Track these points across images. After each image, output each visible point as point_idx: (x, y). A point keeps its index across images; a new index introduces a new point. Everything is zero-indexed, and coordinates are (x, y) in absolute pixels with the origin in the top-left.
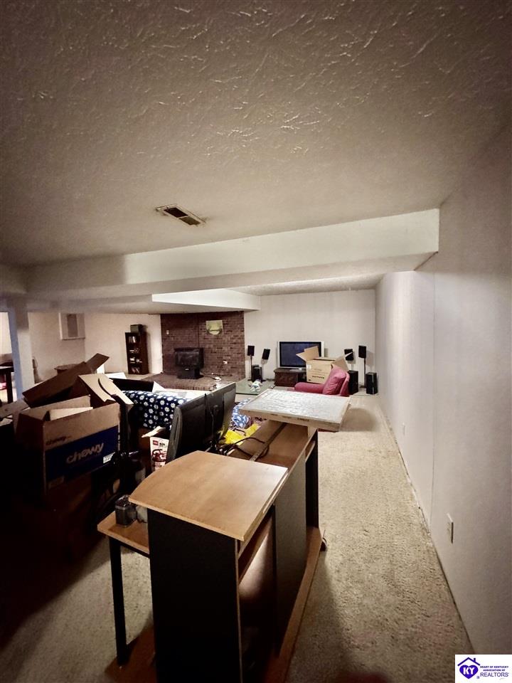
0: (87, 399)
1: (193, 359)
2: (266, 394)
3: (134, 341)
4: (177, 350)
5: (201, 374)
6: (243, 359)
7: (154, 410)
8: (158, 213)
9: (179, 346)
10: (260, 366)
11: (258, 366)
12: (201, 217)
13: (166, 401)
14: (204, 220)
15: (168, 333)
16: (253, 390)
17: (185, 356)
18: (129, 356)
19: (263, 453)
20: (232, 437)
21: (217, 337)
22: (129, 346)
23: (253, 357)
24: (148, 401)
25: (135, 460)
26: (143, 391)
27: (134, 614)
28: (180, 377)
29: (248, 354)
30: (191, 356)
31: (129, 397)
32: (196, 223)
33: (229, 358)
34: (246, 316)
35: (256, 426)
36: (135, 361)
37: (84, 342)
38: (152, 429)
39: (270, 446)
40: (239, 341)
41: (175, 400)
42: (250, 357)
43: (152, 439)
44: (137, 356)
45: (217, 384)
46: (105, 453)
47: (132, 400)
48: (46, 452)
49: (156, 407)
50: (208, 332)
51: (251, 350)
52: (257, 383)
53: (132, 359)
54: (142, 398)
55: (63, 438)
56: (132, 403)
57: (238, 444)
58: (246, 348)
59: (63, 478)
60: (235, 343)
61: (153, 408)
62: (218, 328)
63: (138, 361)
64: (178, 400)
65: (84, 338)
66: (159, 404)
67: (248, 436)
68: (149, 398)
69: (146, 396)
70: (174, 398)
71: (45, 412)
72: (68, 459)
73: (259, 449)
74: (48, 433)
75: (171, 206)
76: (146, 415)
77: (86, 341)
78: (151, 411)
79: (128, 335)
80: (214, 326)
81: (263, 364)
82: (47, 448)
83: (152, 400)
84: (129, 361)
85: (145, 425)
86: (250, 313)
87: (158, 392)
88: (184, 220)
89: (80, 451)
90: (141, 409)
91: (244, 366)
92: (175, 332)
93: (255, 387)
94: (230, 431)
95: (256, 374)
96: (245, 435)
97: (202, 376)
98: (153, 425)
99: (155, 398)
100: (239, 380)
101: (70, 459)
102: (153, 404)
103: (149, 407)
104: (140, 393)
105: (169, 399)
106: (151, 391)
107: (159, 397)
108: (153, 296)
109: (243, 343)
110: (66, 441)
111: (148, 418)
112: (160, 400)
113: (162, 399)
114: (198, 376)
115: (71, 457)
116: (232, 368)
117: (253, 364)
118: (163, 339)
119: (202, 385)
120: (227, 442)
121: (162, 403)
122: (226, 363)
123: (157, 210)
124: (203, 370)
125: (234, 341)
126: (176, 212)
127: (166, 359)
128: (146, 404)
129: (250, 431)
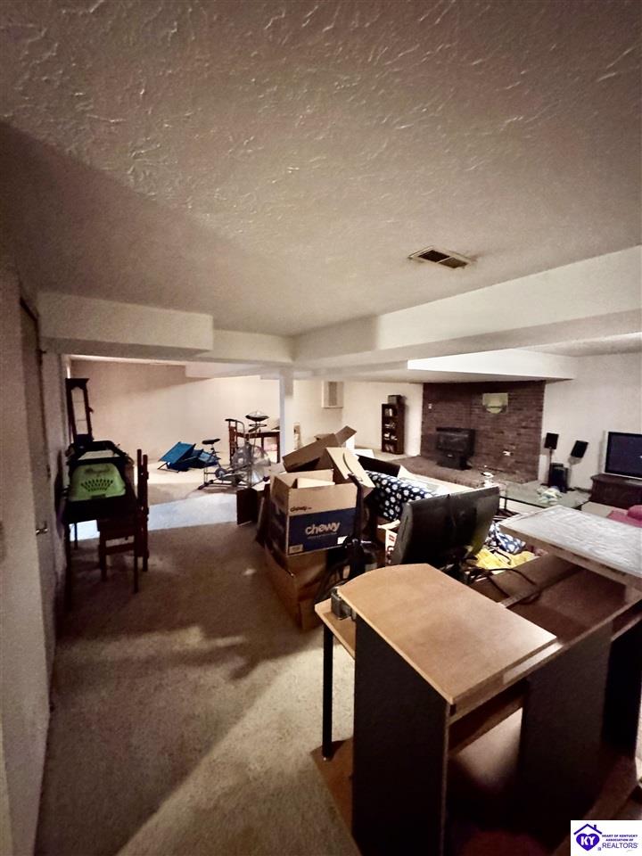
0: (330, 473)
1: (459, 444)
2: (552, 512)
3: (391, 414)
4: (439, 429)
5: (469, 464)
6: (536, 452)
7: (396, 499)
8: (412, 261)
9: (442, 425)
10: (566, 465)
11: (562, 466)
12: (468, 255)
13: (411, 492)
14: (474, 259)
15: (430, 407)
16: (544, 500)
17: (447, 437)
18: (384, 430)
19: (528, 597)
20: (488, 560)
21: (497, 417)
22: (385, 419)
23: (555, 451)
24: (390, 487)
25: (366, 551)
26: (387, 474)
27: (345, 715)
28: (441, 464)
29: (546, 446)
30: (456, 440)
31: (371, 478)
32: (463, 264)
33: (514, 448)
34: (548, 388)
35: (529, 556)
36: (390, 437)
37: (341, 412)
38: (392, 521)
39: (544, 593)
40: (533, 425)
41: (422, 493)
42: (548, 450)
43: (388, 533)
44: (392, 432)
45: (486, 481)
46: (340, 534)
47: (375, 482)
48: (290, 517)
49: (399, 496)
50: (484, 409)
51: (552, 441)
52: (553, 491)
53: (387, 435)
54: (384, 482)
55: (304, 508)
56: (374, 486)
57: (495, 572)
58: (544, 436)
59: (301, 546)
60: (525, 428)
61: (395, 496)
62: (500, 404)
63: (393, 438)
64: (425, 493)
65: (342, 408)
66: (402, 493)
67: (513, 566)
68: (392, 484)
69: (389, 482)
70: (421, 490)
71: (293, 480)
72: (306, 530)
73: (524, 591)
74: (293, 499)
75: (427, 250)
76: (387, 503)
77: (343, 410)
78: (393, 500)
79: (385, 407)
80: (495, 402)
81: (572, 463)
82: (291, 514)
83: (395, 487)
84: (383, 437)
85: (385, 514)
86: (556, 384)
87: (404, 479)
88: (446, 264)
89: (317, 525)
90: (382, 495)
91: (536, 463)
92: (440, 406)
93: (549, 497)
94: (485, 550)
95: (558, 478)
96: (509, 563)
97: (469, 468)
98: (394, 517)
99: (399, 485)
100: (527, 481)
101: (309, 530)
102: (396, 492)
103: (390, 495)
104: (384, 476)
105: (415, 490)
106: (396, 475)
107: (403, 486)
108: (409, 362)
109: (538, 429)
110: (308, 512)
111: (389, 508)
112: (403, 489)
113: (406, 488)
114: (463, 466)
115: (309, 528)
116: (516, 462)
117: (554, 461)
118: (423, 414)
119: (468, 480)
120: (479, 565)
121: (406, 493)
122: (508, 454)
123: (411, 259)
124: (473, 459)
125: (524, 424)
126: (433, 256)
127: (425, 439)
128: (388, 490)
129: (518, 560)
